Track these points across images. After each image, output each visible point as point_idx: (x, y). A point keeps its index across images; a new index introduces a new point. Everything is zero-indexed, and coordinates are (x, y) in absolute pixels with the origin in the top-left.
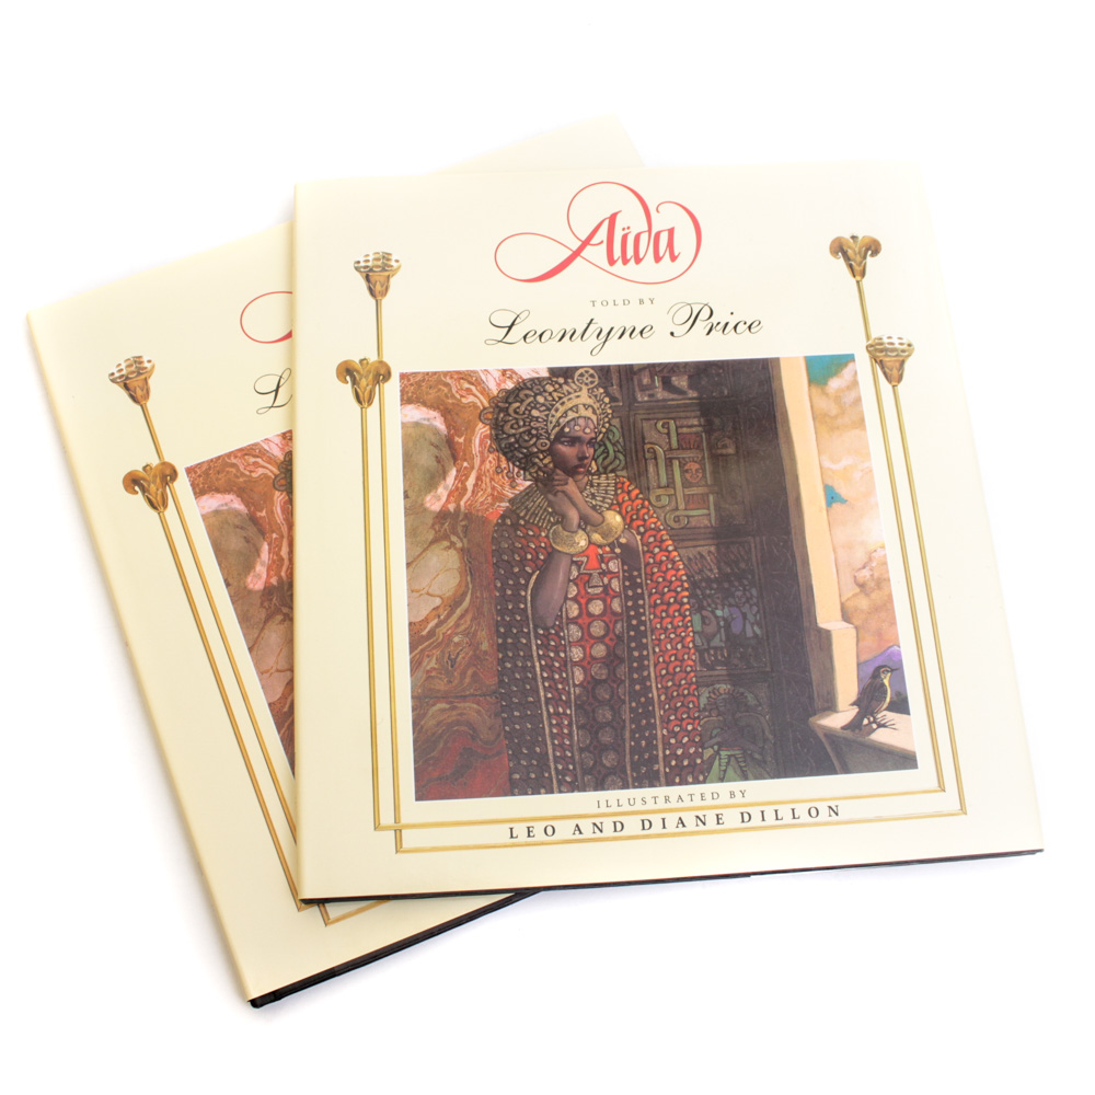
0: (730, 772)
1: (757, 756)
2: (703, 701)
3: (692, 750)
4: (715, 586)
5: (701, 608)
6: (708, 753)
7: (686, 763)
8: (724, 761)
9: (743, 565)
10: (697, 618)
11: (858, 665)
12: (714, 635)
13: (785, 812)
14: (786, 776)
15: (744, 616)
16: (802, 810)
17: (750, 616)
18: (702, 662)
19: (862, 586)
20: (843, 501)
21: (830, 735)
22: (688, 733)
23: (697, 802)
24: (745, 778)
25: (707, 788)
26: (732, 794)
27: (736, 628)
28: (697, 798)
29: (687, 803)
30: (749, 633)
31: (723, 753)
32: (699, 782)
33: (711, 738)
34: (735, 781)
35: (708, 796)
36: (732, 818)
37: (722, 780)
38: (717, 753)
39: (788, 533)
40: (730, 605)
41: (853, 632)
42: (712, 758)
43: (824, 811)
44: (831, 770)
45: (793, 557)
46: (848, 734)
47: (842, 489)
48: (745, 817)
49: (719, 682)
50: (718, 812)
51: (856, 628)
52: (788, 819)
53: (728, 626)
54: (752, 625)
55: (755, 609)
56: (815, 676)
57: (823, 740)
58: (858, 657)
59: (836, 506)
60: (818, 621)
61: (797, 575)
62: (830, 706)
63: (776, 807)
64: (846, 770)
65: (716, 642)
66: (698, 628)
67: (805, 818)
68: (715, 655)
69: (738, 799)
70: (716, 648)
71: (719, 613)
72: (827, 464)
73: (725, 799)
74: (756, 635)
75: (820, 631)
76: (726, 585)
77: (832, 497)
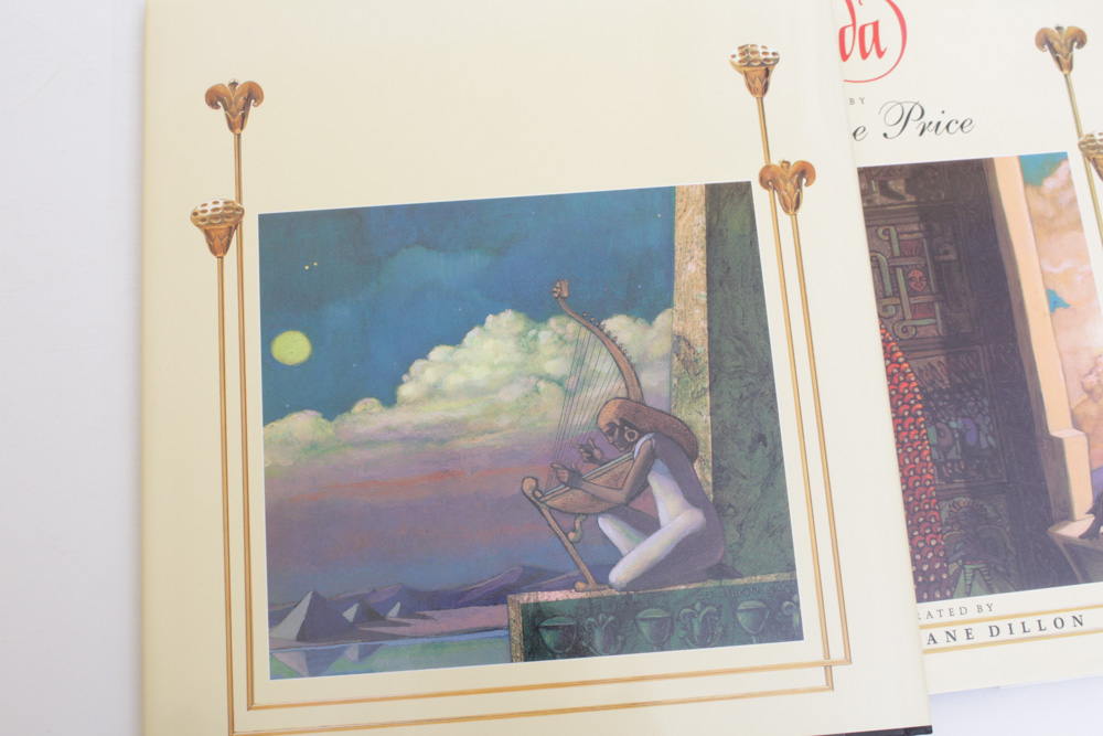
0: (976, 586)
1: (1000, 569)
2: (944, 515)
3: (937, 566)
4: (947, 397)
5: (935, 421)
6: (953, 568)
7: (932, 579)
8: (969, 575)
9: (973, 375)
10: (932, 430)
11: (1092, 472)
12: (950, 448)
13: (1031, 624)
14: (1030, 588)
15: (978, 427)
16: (1047, 621)
17: (983, 427)
18: (941, 475)
19: (1090, 392)
20: (1066, 306)
21: (1069, 544)
22: (932, 548)
23: (946, 618)
24: (991, 592)
25: (955, 603)
26: (980, 609)
27: (971, 440)
28: (946, 613)
29: (936, 619)
30: (984, 445)
31: (968, 567)
32: (947, 598)
33: (955, 552)
34: (981, 594)
35: (956, 611)
36: (981, 633)
37: (968, 594)
38: (962, 567)
39: (1014, 339)
40: (963, 417)
41: (1085, 439)
42: (957, 573)
43: (1069, 622)
44: (1073, 580)
45: (1021, 363)
46: (1086, 542)
47: (1065, 294)
48: (994, 631)
49: (958, 495)
50: (967, 626)
51: (1087, 435)
52: (1035, 631)
53: (963, 437)
54: (986, 435)
55: (988, 419)
56: (1051, 485)
57: (1063, 549)
59: (1059, 311)
60: (1050, 429)
61: (1025, 383)
62: (1067, 515)
63: (1023, 620)
64: (1087, 579)
65: (952, 455)
66: (934, 440)
67: (1051, 629)
68: (952, 468)
69: (986, 613)
70: (952, 461)
71: (953, 425)
72: (1047, 268)
73: (973, 614)
74: (990, 447)
75: (1052, 439)
76: (958, 396)
77: (1055, 302)
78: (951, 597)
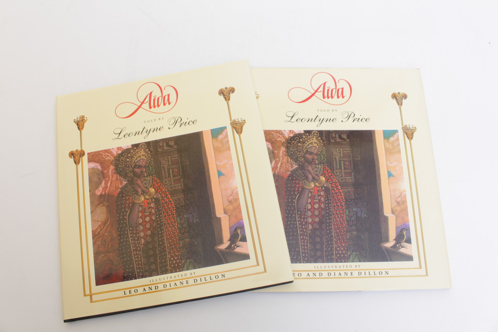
0: (356, 259)
1: (364, 255)
2: (348, 237)
3: (344, 252)
4: (353, 201)
5: (348, 208)
6: (349, 253)
7: (342, 256)
8: (354, 256)
9: (362, 195)
10: (347, 211)
11: (396, 228)
12: (352, 216)
13: (372, 272)
14: (373, 261)
15: (362, 211)
16: (377, 272)
17: (363, 211)
18: (348, 225)
19: (398, 203)
20: (393, 176)
21: (387, 249)
22: (343, 247)
23: (345, 268)
24: (360, 261)
25: (349, 264)
26: (356, 266)
27: (359, 215)
28: (345, 267)
29: (342, 268)
30: (363, 216)
31: (354, 253)
32: (346, 262)
33: (350, 248)
34: (357, 262)
35: (349, 266)
36: (355, 274)
37: (353, 262)
38: (352, 253)
39: (376, 185)
40: (357, 207)
41: (395, 217)
42: (350, 255)
43: (384, 273)
44: (387, 260)
45: (377, 192)
46: (392, 249)
47: (393, 173)
48: (360, 274)
49: (353, 231)
50: (351, 271)
51: (396, 216)
52: (373, 275)
53: (356, 213)
54: (364, 214)
55: (365, 209)
56: (383, 231)
57: (384, 250)
58: (396, 225)
59: (391, 178)
60: (384, 213)
61: (378, 199)
62: (387, 240)
63: (369, 271)
64: (391, 260)
65: (353, 219)
66: (347, 214)
67: (378, 275)
68: (352, 223)
69: (358, 268)
70: (352, 221)
71: (354, 209)
72: (389, 164)
73: (354, 268)
74: (365, 217)
75: (385, 216)
76: (356, 201)
77: (390, 175)
78: (347, 262)
